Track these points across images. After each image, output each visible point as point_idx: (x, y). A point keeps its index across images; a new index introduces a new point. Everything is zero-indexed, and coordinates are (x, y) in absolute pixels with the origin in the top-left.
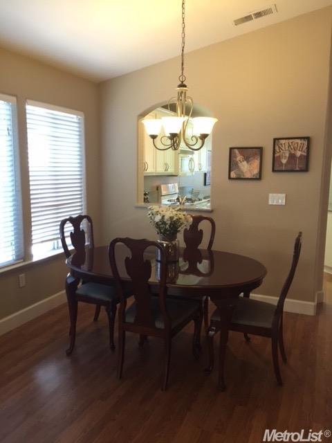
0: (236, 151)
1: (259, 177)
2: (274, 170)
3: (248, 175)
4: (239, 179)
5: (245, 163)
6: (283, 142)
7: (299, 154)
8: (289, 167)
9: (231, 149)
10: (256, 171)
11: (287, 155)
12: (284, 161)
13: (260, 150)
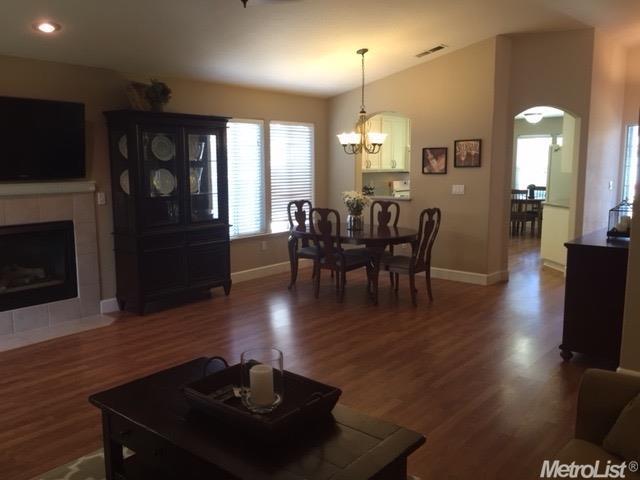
0: (428, 151)
1: (445, 172)
2: (455, 166)
3: (437, 171)
4: (430, 173)
5: (434, 161)
6: (461, 143)
7: (473, 152)
8: (467, 164)
9: (424, 150)
10: (443, 167)
11: (465, 154)
12: (463, 159)
13: (445, 150)
